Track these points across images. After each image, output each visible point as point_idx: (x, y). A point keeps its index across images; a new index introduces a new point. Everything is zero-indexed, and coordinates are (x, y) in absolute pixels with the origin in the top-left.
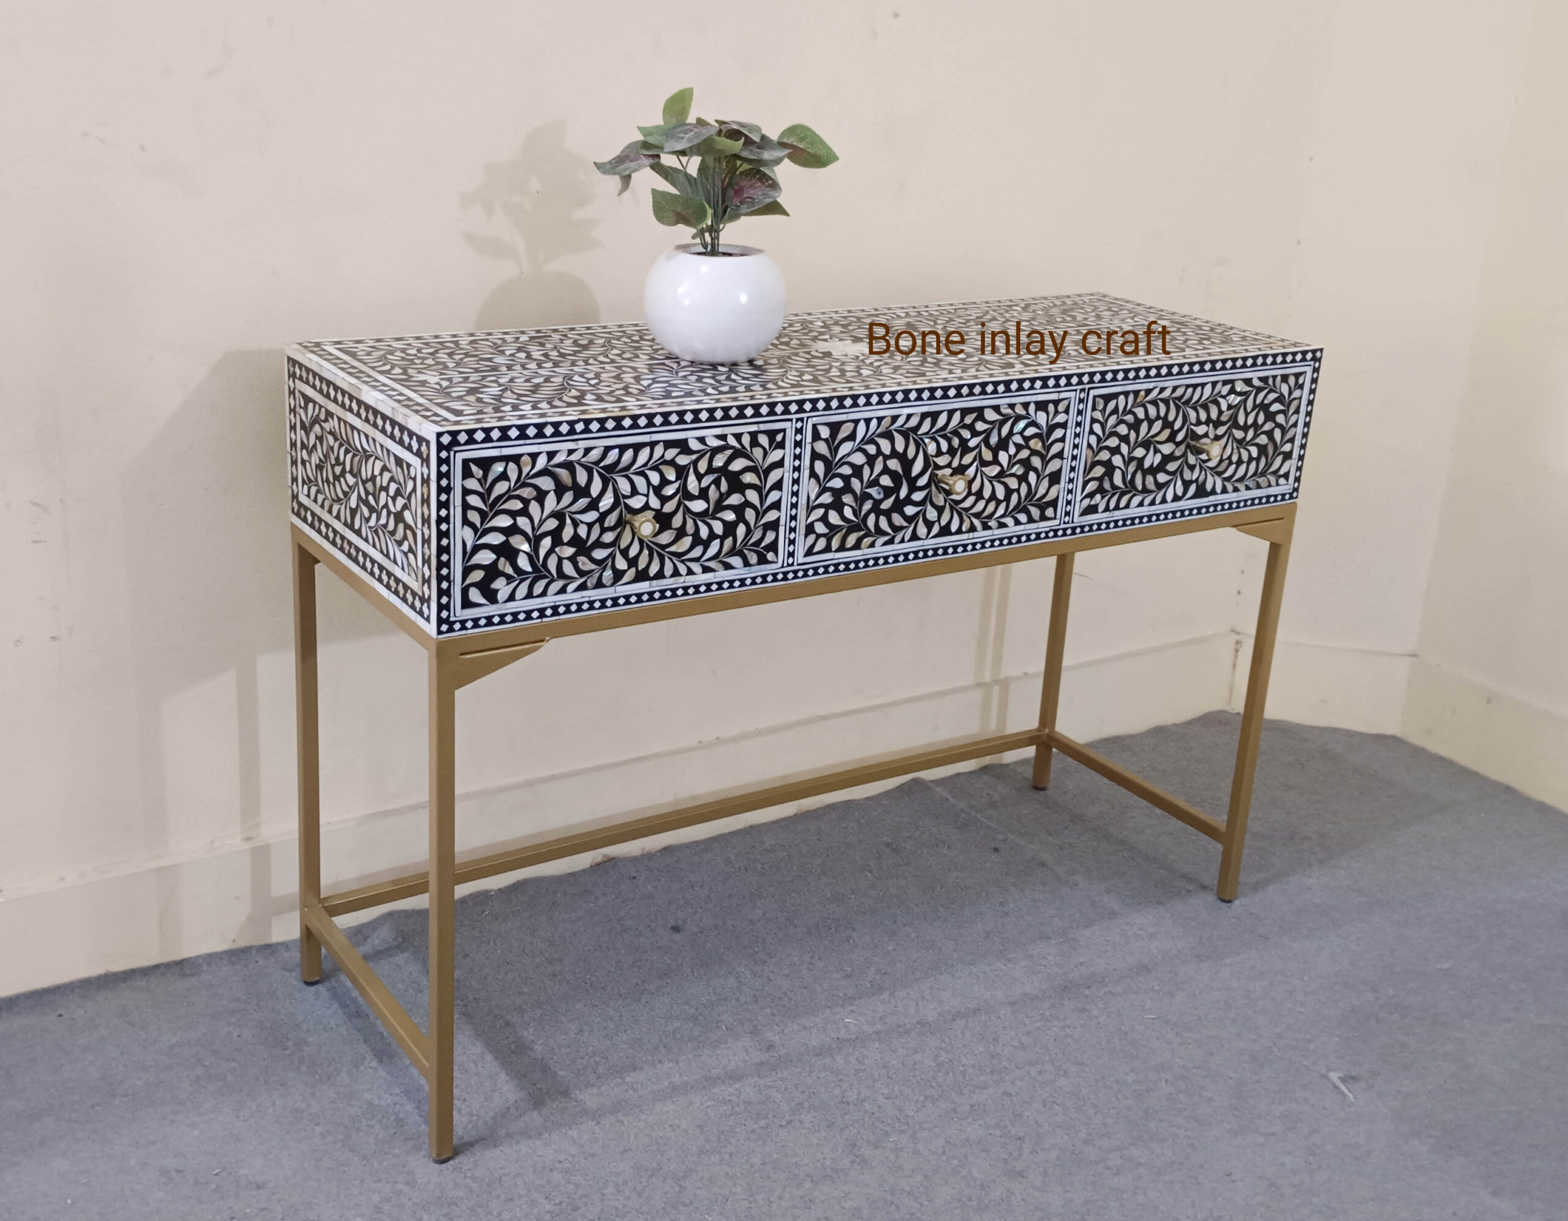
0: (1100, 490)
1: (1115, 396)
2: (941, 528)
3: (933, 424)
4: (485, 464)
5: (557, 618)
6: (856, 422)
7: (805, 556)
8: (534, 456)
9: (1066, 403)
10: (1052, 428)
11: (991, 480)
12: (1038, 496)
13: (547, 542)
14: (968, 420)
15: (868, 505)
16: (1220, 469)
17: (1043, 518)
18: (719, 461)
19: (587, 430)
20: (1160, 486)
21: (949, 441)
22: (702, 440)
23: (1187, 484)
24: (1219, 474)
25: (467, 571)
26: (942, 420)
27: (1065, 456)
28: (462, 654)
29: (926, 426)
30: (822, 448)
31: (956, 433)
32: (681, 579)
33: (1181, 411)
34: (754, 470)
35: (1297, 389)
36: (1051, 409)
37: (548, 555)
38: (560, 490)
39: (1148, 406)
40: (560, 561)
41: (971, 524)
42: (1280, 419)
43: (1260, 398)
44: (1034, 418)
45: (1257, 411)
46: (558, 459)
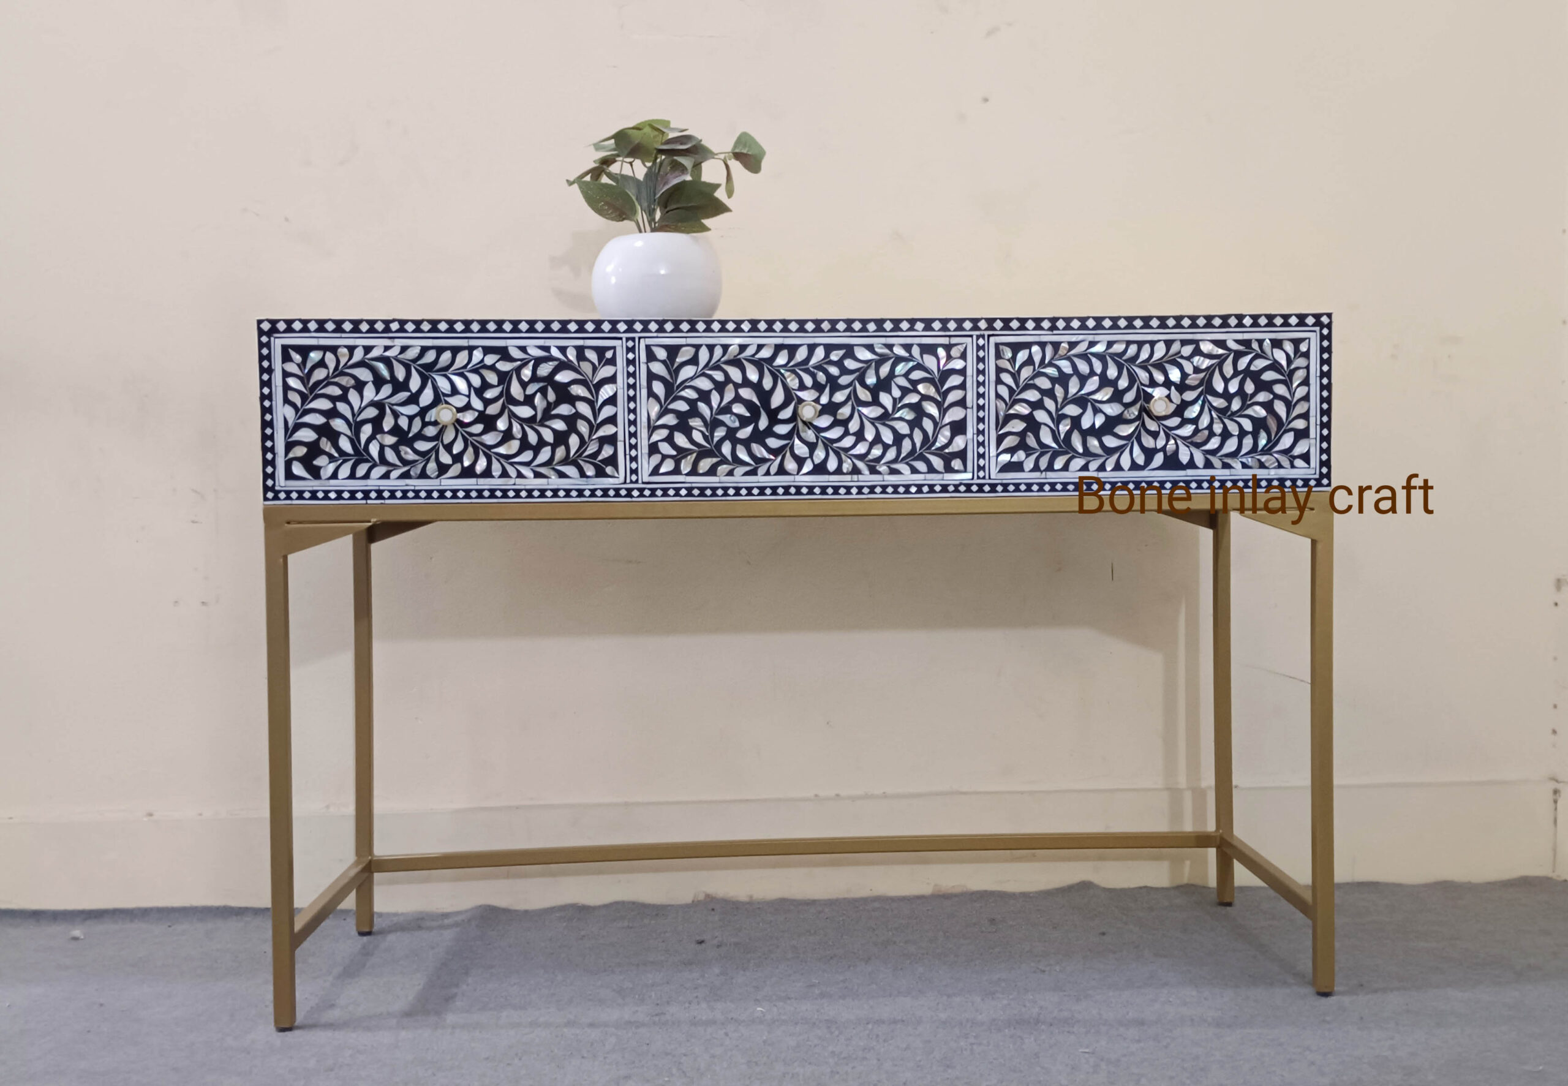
0: (1022, 446)
1: (1028, 345)
2: (815, 466)
3: (791, 356)
4: (304, 351)
5: (382, 501)
6: (697, 347)
7: (650, 475)
8: (351, 349)
9: (961, 348)
10: (946, 374)
11: (873, 421)
12: (938, 445)
13: (367, 430)
14: (835, 356)
15: (720, 433)
16: (1198, 439)
17: (949, 469)
18: (544, 370)
19: (402, 330)
20: (1109, 451)
21: (813, 376)
22: (523, 349)
23: (1149, 454)
24: (1198, 446)
25: (289, 446)
26: (801, 354)
27: (969, 403)
28: (288, 523)
29: (781, 360)
30: (658, 368)
31: (819, 367)
32: (512, 481)
33: (1125, 368)
34: (583, 383)
35: (1299, 357)
36: (941, 352)
37: (369, 440)
38: (379, 382)
39: (1076, 360)
40: (382, 448)
41: (855, 467)
42: (1280, 389)
43: (1243, 363)
44: (921, 362)
45: (1240, 377)
46: (375, 353)
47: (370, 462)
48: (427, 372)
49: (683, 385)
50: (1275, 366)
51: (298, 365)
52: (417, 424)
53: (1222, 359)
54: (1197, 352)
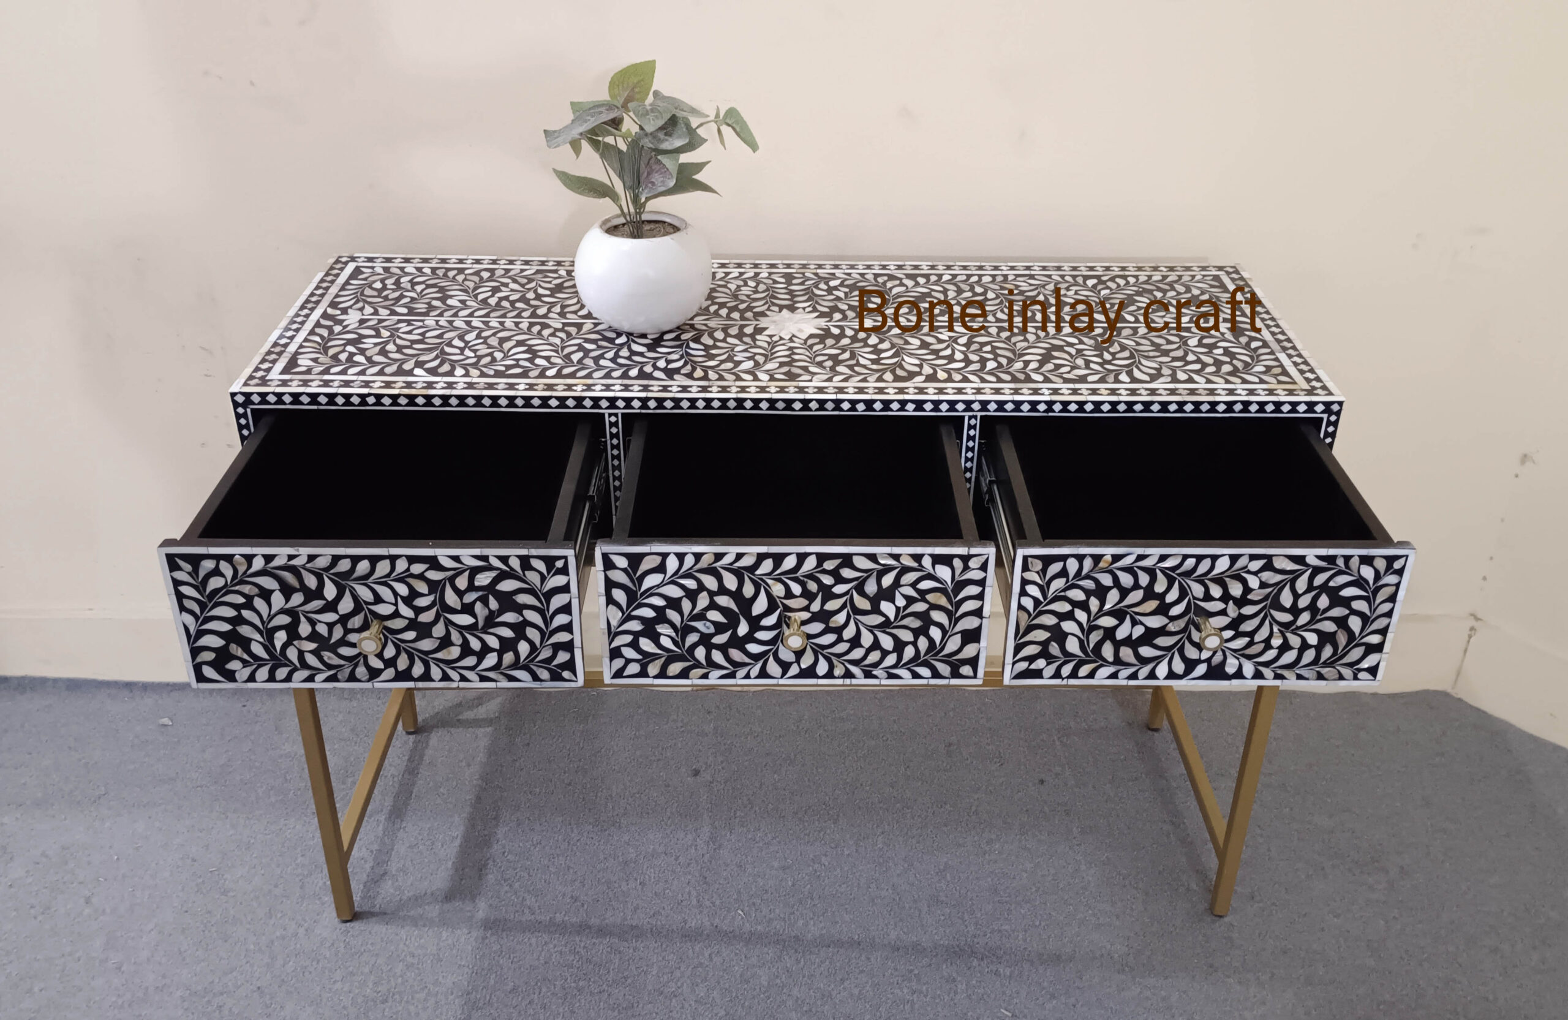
0: (1045, 654)
1: (1064, 558)
2: (802, 670)
3: (778, 565)
4: (194, 560)
6: (665, 556)
7: (612, 678)
8: (249, 558)
9: (982, 559)
10: (960, 585)
11: (871, 629)
12: (946, 651)
13: (281, 637)
14: (829, 565)
15: (692, 638)
16: (1249, 651)
17: (955, 674)
18: (483, 579)
20: (1143, 661)
21: (803, 585)
22: (456, 558)
23: (1191, 664)
24: (1249, 657)
25: (195, 651)
26: (790, 563)
27: (985, 614)
29: (767, 566)
30: (618, 576)
31: (811, 576)
32: (455, 684)
33: (1177, 582)
34: (531, 591)
35: (1391, 574)
36: (958, 564)
37: (285, 646)
38: (287, 591)
39: (1120, 574)
40: (301, 654)
41: (847, 670)
42: (1360, 606)
43: (1319, 580)
44: (932, 571)
45: (1313, 593)
46: (276, 562)
47: (288, 666)
48: (342, 582)
49: (650, 593)
50: (1360, 583)
51: (189, 573)
52: (338, 632)
53: (1295, 575)
54: (1269, 566)
